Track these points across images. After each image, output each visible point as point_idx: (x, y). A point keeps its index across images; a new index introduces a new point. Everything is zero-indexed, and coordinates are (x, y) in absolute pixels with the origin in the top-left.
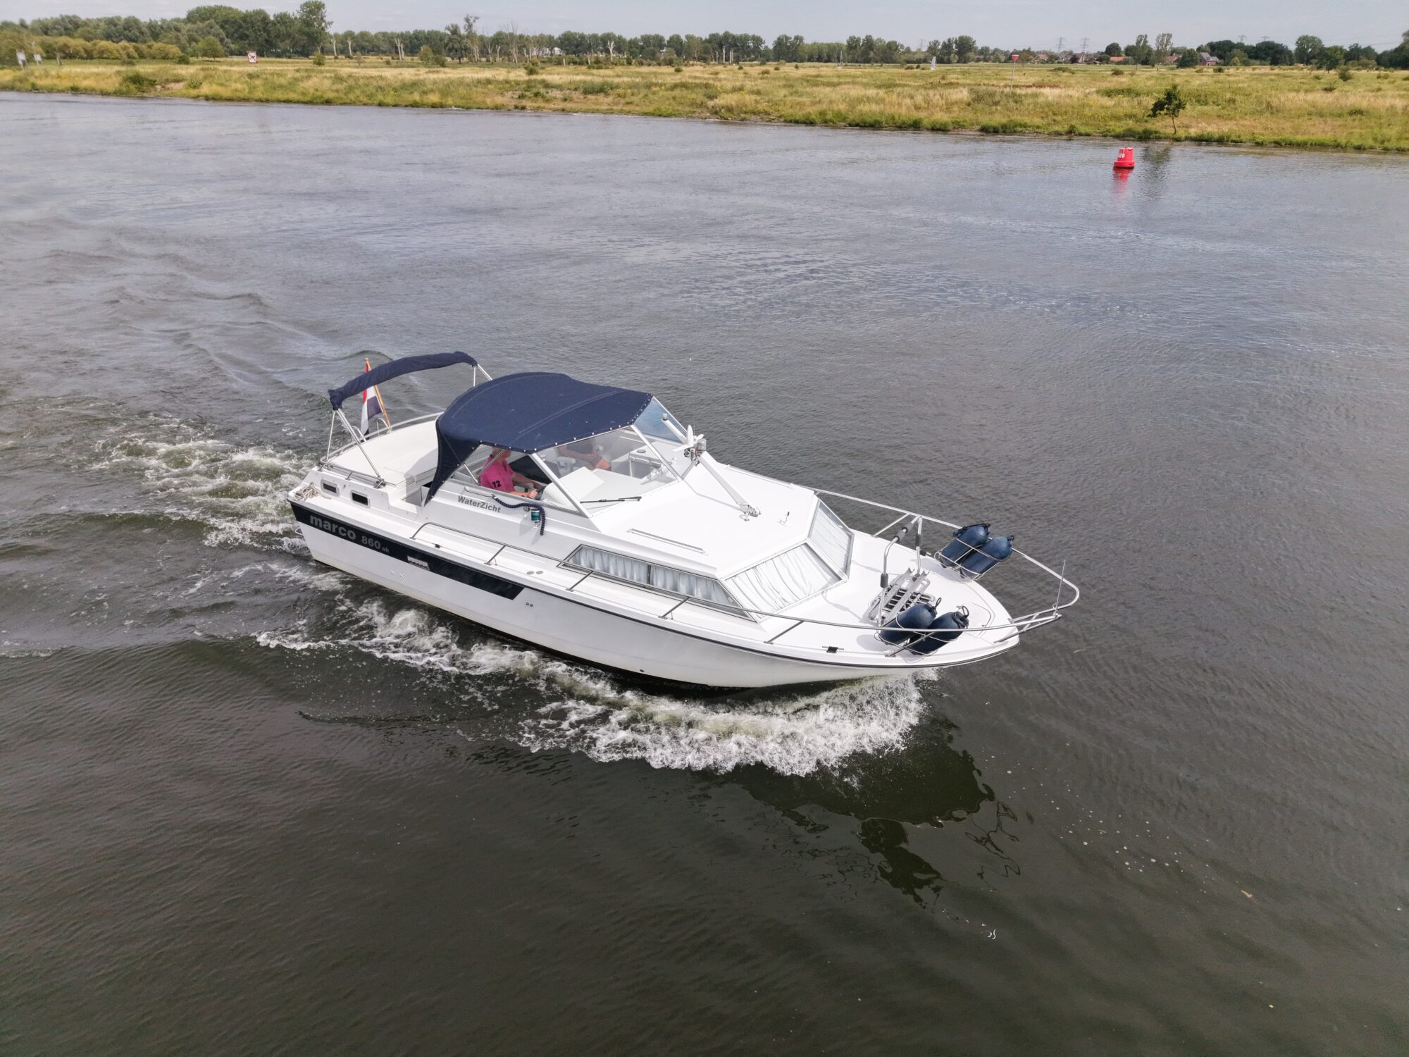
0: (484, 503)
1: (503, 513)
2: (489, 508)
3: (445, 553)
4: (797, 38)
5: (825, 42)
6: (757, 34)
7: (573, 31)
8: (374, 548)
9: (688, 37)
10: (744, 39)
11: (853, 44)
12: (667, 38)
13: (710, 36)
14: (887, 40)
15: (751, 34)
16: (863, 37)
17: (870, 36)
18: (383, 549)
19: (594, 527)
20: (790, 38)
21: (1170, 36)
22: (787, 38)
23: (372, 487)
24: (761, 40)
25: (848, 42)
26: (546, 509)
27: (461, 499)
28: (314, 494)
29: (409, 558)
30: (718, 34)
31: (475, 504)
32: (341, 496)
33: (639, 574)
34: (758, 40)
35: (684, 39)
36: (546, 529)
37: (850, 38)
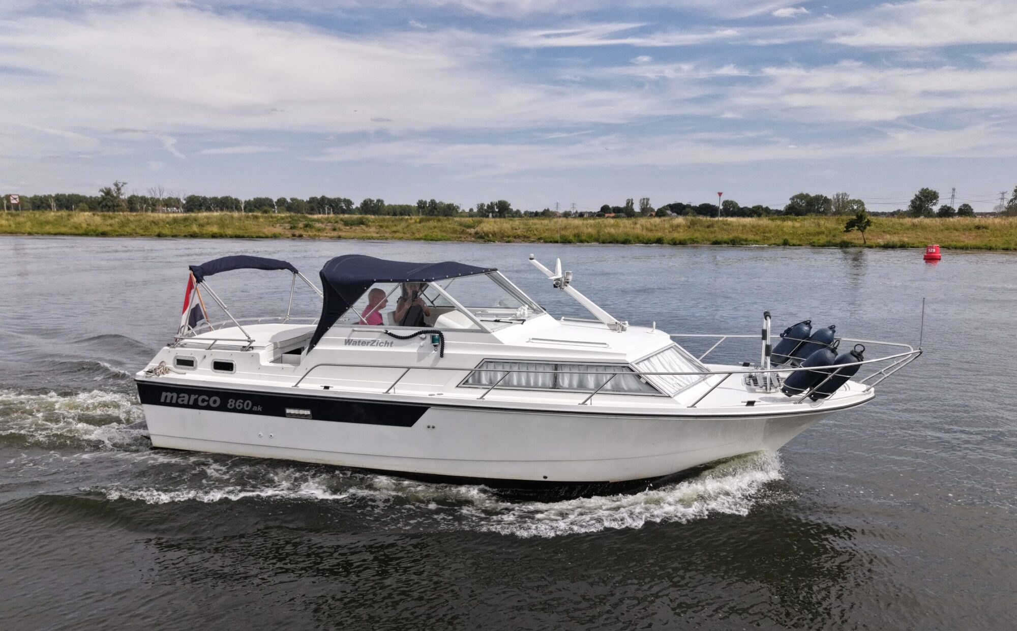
0: (374, 341)
1: (396, 346)
2: (379, 344)
3: (335, 392)
4: (379, 201)
5: (397, 204)
6: (347, 198)
7: (197, 194)
8: (243, 411)
9: (292, 199)
10: (338, 200)
11: (421, 205)
12: (275, 200)
13: (310, 199)
14: (447, 202)
15: (342, 197)
16: (428, 201)
17: (434, 200)
18: (255, 408)
19: (499, 342)
20: (374, 201)
21: (648, 199)
22: (371, 201)
23: (240, 352)
24: (351, 202)
25: (418, 204)
26: (445, 334)
27: (348, 342)
28: (167, 370)
29: (288, 411)
30: (316, 198)
31: (364, 343)
32: (199, 368)
33: (544, 378)
34: (349, 202)
35: (289, 201)
36: (445, 352)
37: (419, 201)
